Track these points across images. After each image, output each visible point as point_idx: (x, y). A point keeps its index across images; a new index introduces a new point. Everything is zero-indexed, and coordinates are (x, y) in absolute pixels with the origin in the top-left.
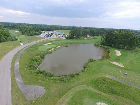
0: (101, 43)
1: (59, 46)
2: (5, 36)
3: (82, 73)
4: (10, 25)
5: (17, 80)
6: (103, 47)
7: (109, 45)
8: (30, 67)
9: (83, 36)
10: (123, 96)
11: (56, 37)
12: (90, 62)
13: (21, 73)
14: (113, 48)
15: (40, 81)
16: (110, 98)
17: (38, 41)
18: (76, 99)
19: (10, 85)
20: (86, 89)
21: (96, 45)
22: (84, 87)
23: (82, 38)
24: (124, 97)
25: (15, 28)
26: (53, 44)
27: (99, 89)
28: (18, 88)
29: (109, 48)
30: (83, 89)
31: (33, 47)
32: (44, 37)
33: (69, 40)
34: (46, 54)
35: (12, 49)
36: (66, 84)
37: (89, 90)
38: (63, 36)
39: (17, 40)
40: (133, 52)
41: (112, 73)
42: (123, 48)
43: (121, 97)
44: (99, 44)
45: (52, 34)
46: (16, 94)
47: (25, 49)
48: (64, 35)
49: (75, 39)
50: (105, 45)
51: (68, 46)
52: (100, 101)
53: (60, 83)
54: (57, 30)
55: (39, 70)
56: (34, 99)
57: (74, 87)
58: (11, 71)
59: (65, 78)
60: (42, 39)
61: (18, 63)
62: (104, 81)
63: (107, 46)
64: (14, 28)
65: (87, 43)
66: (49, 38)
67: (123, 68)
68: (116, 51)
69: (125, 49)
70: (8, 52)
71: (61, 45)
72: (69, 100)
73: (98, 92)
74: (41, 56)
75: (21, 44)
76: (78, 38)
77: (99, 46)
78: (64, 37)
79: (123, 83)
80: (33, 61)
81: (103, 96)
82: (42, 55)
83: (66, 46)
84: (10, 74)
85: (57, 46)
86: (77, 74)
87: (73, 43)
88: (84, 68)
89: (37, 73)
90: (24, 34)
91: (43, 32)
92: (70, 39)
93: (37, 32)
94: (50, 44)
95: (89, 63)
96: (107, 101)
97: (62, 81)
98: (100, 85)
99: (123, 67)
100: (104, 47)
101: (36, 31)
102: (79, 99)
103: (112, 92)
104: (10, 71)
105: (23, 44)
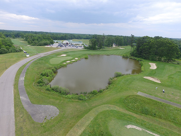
0: (130, 54)
1: (76, 59)
2: (6, 46)
3: (106, 90)
4: (13, 33)
5: (22, 99)
6: (133, 59)
7: (141, 57)
8: (39, 83)
9: (107, 46)
10: (160, 117)
11: (73, 48)
12: (117, 77)
13: (27, 90)
14: (147, 60)
15: (52, 100)
16: (144, 120)
17: (49, 52)
18: (99, 121)
19: (13, 105)
20: (112, 109)
21: (124, 57)
22: (110, 107)
23: (107, 48)
24: (162, 119)
25: (19, 37)
26: (68, 56)
27: (129, 109)
28: (23, 108)
29: (141, 61)
30: (108, 109)
31: (42, 60)
32: (57, 47)
33: (89, 51)
34: (60, 68)
35: (15, 62)
36: (86, 104)
37: (115, 111)
38: (81, 47)
39: (22, 51)
40: (173, 65)
41: (145, 90)
42: (160, 60)
43: (158, 119)
44: (129, 55)
45: (67, 43)
46: (21, 116)
47: (32, 61)
48: (83, 44)
49: (97, 49)
50: (136, 56)
51: (88, 58)
52: (131, 124)
53: (78, 102)
54: (73, 40)
55: (50, 87)
56: (45, 122)
57: (95, 107)
58: (15, 88)
59: (85, 96)
60: (55, 50)
61: (24, 79)
62: (136, 99)
63: (139, 57)
64: (17, 37)
65: (112, 54)
66: (63, 48)
67: (160, 84)
68: (150, 64)
69: (162, 61)
70: (11, 65)
71: (79, 57)
72: (89, 122)
73: (127, 112)
74: (53, 70)
75: (28, 56)
76: (101, 48)
77: (128, 58)
78: (83, 47)
79: (160, 101)
80: (43, 76)
81: (135, 117)
82: (55, 69)
83: (86, 58)
84: (13, 92)
85: (74, 59)
86: (100, 92)
87: (94, 55)
88: (109, 84)
89: (48, 90)
90: (30, 43)
91: (56, 41)
92: (91, 49)
93: (48, 42)
94: (65, 55)
95: (116, 79)
96: (139, 123)
97: (80, 99)
98: (130, 104)
99: (160, 82)
100: (135, 60)
101: (46, 40)
102: (103, 121)
103: (146, 112)
104: (13, 88)
105: (30, 56)
